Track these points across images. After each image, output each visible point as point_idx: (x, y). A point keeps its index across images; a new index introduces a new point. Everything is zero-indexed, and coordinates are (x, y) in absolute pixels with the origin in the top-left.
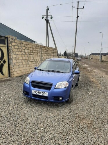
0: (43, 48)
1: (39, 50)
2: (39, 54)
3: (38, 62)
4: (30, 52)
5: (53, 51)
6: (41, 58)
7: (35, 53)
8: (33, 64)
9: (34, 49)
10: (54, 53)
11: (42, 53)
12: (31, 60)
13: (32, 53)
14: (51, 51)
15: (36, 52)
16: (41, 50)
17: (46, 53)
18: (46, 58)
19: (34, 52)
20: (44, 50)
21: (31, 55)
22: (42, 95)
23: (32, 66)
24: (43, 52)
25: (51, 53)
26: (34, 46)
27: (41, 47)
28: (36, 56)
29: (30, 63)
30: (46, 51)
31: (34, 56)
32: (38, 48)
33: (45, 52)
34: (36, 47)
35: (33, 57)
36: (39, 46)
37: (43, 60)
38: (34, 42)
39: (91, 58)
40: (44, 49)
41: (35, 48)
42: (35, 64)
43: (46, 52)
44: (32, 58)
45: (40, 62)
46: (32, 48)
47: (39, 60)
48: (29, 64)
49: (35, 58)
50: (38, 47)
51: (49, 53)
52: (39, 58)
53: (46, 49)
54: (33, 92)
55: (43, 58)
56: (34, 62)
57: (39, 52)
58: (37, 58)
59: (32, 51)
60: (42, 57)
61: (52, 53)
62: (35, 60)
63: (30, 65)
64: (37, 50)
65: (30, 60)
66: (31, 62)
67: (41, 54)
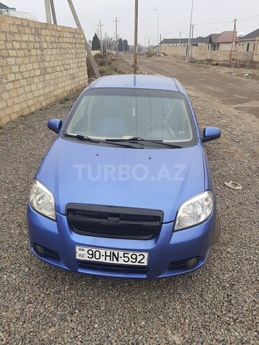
0: (43, 32)
1: (32, 38)
2: (34, 52)
3: (36, 80)
4: (6, 49)
5: (74, 37)
6: (42, 65)
7: (22, 51)
8: (21, 87)
9: (17, 37)
10: (77, 45)
11: (42, 49)
12: (11, 77)
13: (12, 53)
14: (68, 40)
15: (24, 45)
16: (37, 39)
17: (54, 45)
18: (56, 63)
19: (17, 45)
20: (48, 38)
21: (9, 60)
22: (121, 262)
23: (18, 96)
24: (45, 45)
25: (67, 45)
26: (14, 24)
27: (37, 29)
28: (27, 60)
29: (10, 86)
30: (53, 39)
31: (19, 60)
32: (27, 30)
33: (51, 43)
34: (20, 28)
35: (16, 64)
36: (31, 25)
37: (49, 70)
38: (6, 7)
39: (163, 54)
40: (48, 32)
41: (20, 32)
42: (28, 89)
43: (55, 42)
44: (15, 69)
45: (42, 78)
46: (11, 33)
47: (38, 72)
48: (8, 91)
49: (23, 68)
50: (26, 28)
51: (63, 45)
52: (36, 66)
53: (53, 32)
54: (82, 254)
55: (47, 64)
56: (24, 82)
57: (32, 44)
58: (30, 67)
59: (9, 45)
60: (43, 61)
61: (70, 46)
62: (26, 75)
63: (13, 94)
64: (25, 38)
65: (9, 76)
66: (13, 81)
67: (39, 52)
